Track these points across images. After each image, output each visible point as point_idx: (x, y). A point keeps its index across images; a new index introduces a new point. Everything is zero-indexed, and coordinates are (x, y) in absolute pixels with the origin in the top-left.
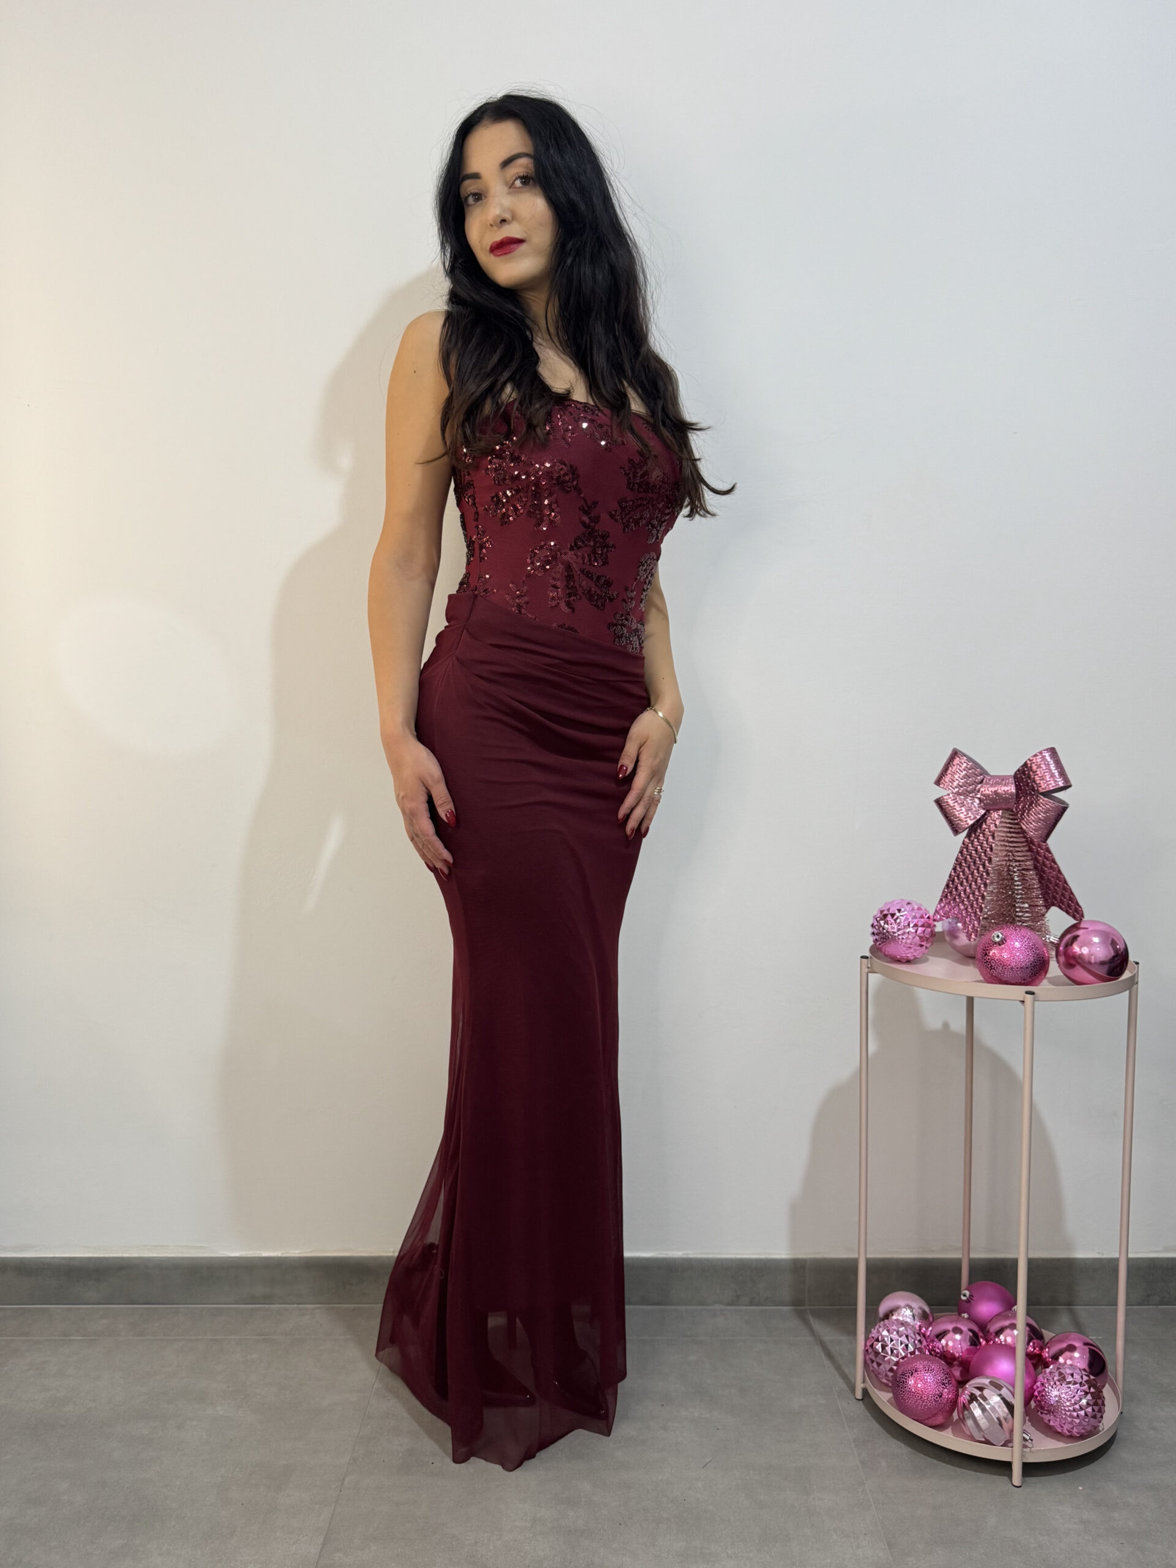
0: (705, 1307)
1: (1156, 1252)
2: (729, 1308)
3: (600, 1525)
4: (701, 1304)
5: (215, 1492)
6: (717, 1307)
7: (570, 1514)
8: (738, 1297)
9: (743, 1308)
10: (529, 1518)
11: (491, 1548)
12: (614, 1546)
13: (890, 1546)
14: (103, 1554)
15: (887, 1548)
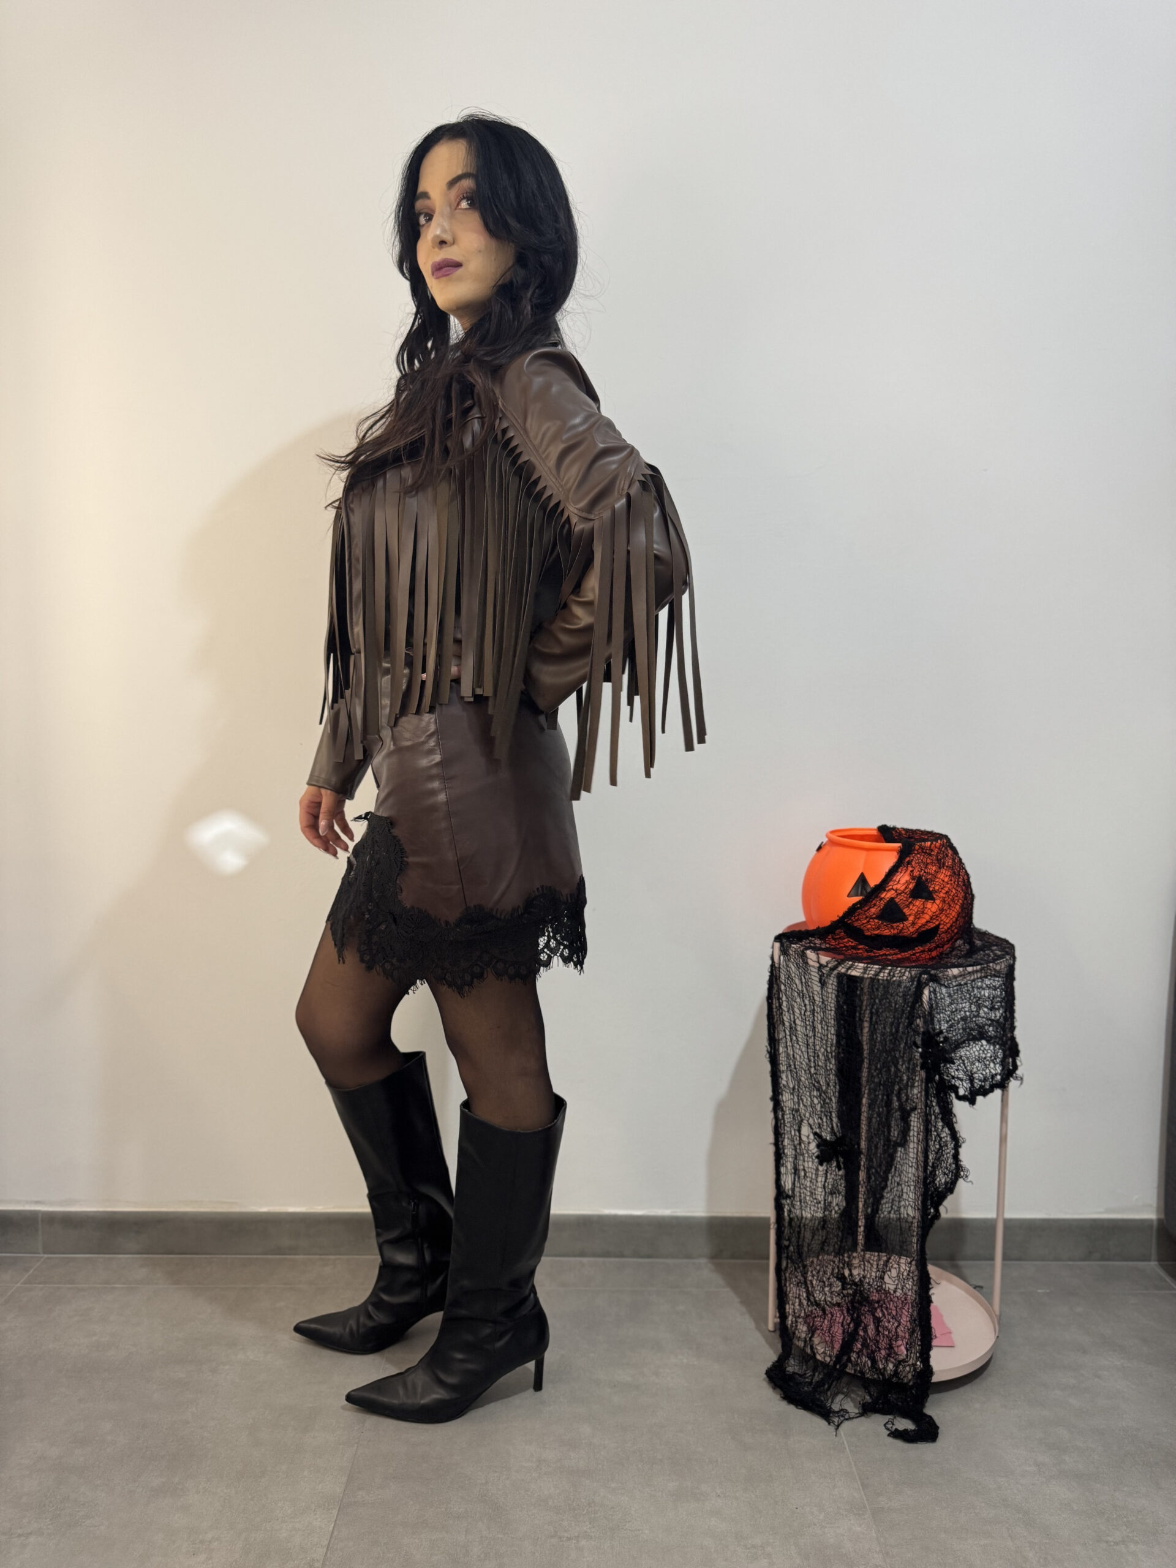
3: (600, 1466)
4: (686, 1256)
5: (247, 1433)
6: (703, 1261)
7: (572, 1455)
10: (534, 1459)
11: (501, 1487)
12: (613, 1485)
13: (864, 1486)
14: (144, 1491)
15: (861, 1488)
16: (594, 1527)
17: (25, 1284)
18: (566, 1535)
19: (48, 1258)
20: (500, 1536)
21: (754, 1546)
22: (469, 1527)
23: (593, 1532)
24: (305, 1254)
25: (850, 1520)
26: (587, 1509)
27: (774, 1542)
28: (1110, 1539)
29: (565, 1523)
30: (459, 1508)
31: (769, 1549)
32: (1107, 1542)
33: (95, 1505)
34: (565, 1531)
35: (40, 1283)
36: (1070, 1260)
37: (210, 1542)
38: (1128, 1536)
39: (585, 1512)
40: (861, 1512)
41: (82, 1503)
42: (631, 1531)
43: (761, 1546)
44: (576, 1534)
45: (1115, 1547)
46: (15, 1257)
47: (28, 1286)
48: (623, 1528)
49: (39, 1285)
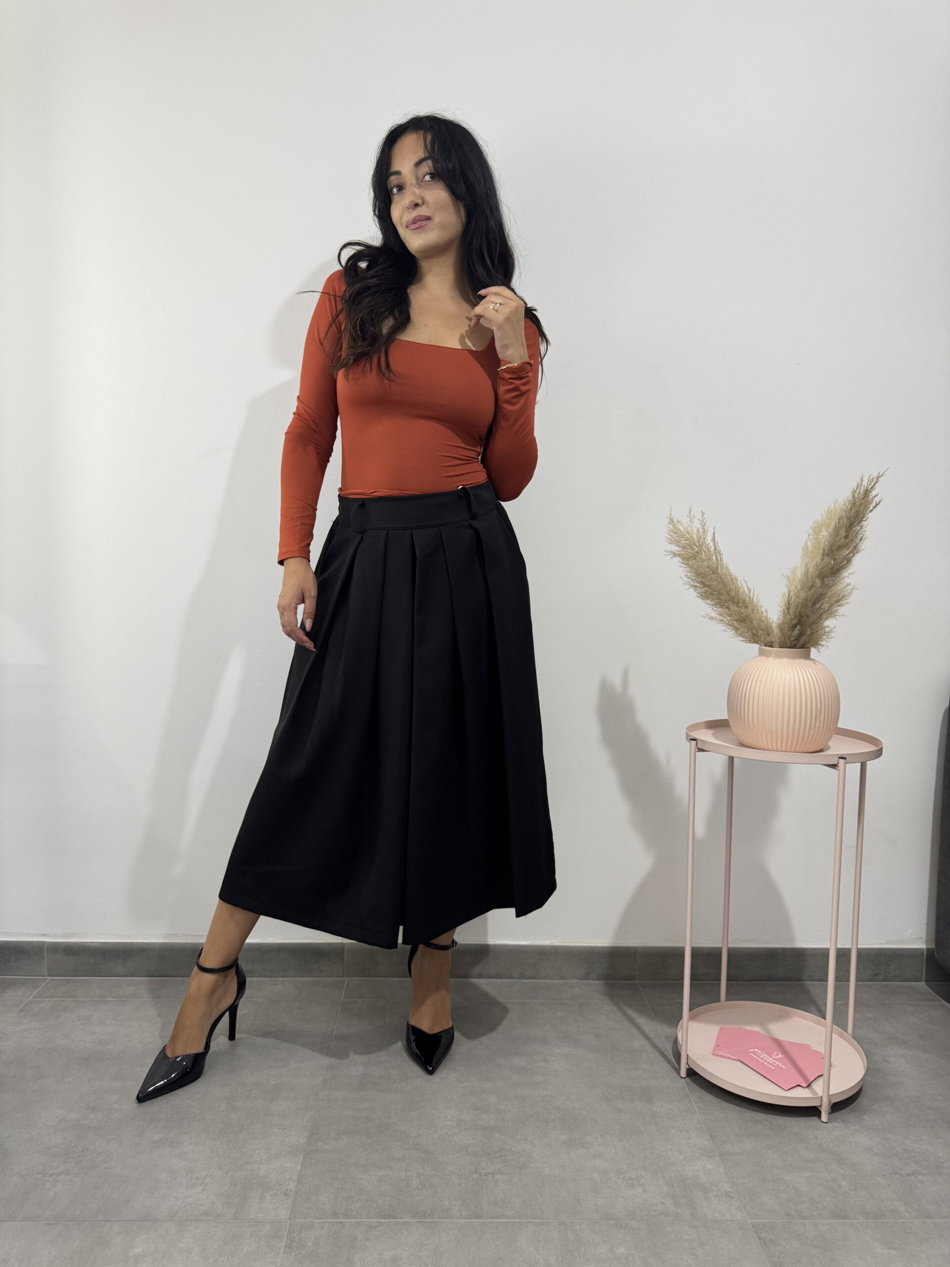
0: (566, 981)
1: (880, 944)
2: (581, 981)
3: (506, 1124)
4: (562, 978)
5: (226, 1102)
6: (574, 981)
7: (484, 1117)
8: (588, 973)
9: (592, 981)
10: (454, 1120)
11: (430, 1139)
12: (518, 1137)
13: (712, 1137)
14: (148, 1143)
15: (709, 1137)
16: (505, 1166)
17: (35, 998)
18: (484, 1171)
19: (51, 980)
20: (433, 1173)
21: (630, 1179)
22: (408, 1166)
23: (505, 1170)
25: (703, 1160)
26: (499, 1154)
27: (645, 1176)
28: (903, 1172)
29: (483, 1164)
30: (399, 1154)
31: (642, 1181)
32: (900, 1174)
33: (110, 1153)
34: (483, 1169)
35: (48, 998)
36: (860, 981)
37: (204, 1178)
38: (916, 1170)
39: (497, 1156)
40: (711, 1155)
41: (99, 1152)
42: (534, 1168)
43: (636, 1179)
44: (492, 1171)
45: (907, 1178)
46: (25, 979)
47: (38, 999)
48: (528, 1167)
49: (47, 999)
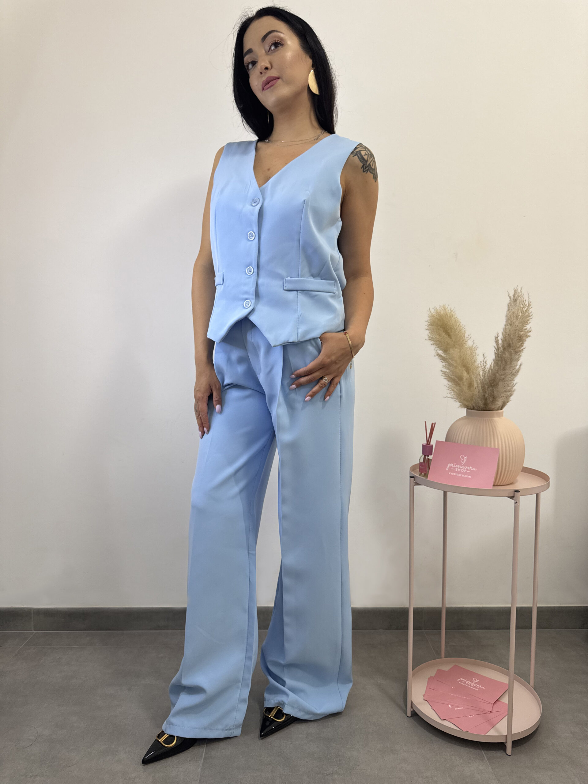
0: (376, 630)
2: (386, 631)
4: (373, 629)
6: (381, 631)
8: (391, 625)
9: (394, 631)
12: (348, 746)
14: (97, 752)
16: (340, 768)
17: (25, 646)
18: (326, 773)
19: (37, 633)
20: (291, 774)
22: (273, 769)
23: (340, 771)
24: (172, 630)
25: (476, 763)
26: (336, 759)
30: (267, 759)
31: (435, 778)
33: (71, 760)
34: (325, 770)
35: (32, 646)
36: (573, 629)
39: (334, 760)
41: (64, 759)
42: (360, 770)
43: (431, 777)
44: (331, 772)
46: (20, 633)
47: (27, 647)
48: (356, 769)
49: (34, 647)
